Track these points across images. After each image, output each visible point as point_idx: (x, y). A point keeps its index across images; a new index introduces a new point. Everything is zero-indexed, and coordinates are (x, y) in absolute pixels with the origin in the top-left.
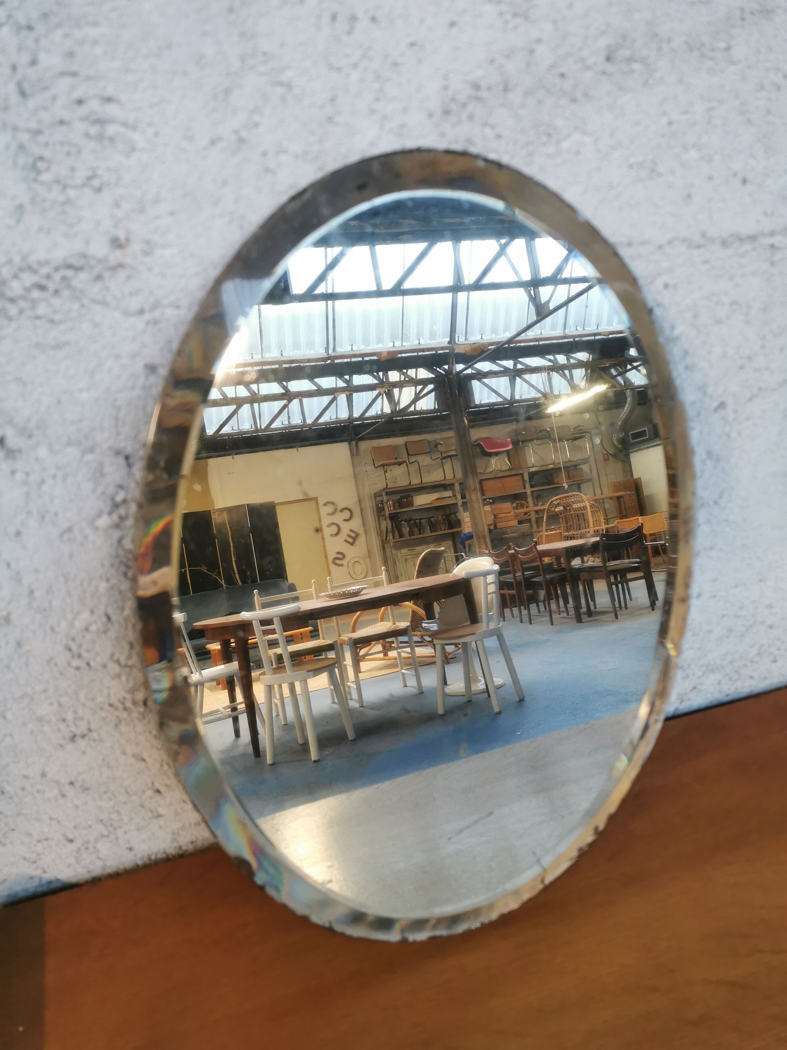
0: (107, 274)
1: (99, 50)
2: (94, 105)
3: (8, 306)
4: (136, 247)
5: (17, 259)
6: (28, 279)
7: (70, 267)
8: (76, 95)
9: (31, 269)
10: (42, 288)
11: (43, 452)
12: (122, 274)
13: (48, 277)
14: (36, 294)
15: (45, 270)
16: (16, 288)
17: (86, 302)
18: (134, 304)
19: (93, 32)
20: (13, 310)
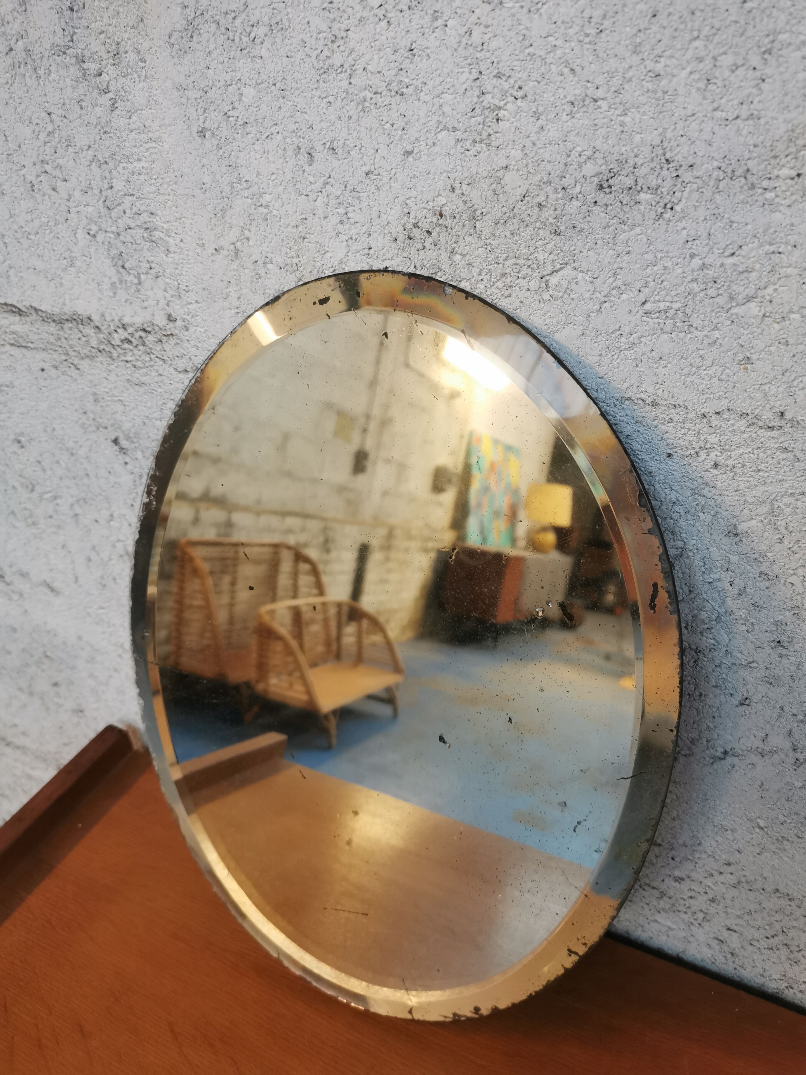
0: (164, 339)
1: (142, 178)
2: (145, 217)
3: (112, 350)
4: (179, 323)
5: (116, 319)
6: (123, 334)
7: (144, 330)
8: (135, 209)
9: (124, 327)
10: (130, 342)
11: (139, 455)
12: (172, 341)
13: (132, 334)
14: (126, 346)
15: (130, 330)
16: (116, 339)
17: (152, 356)
18: (181, 364)
19: (138, 165)
20: (115, 355)
